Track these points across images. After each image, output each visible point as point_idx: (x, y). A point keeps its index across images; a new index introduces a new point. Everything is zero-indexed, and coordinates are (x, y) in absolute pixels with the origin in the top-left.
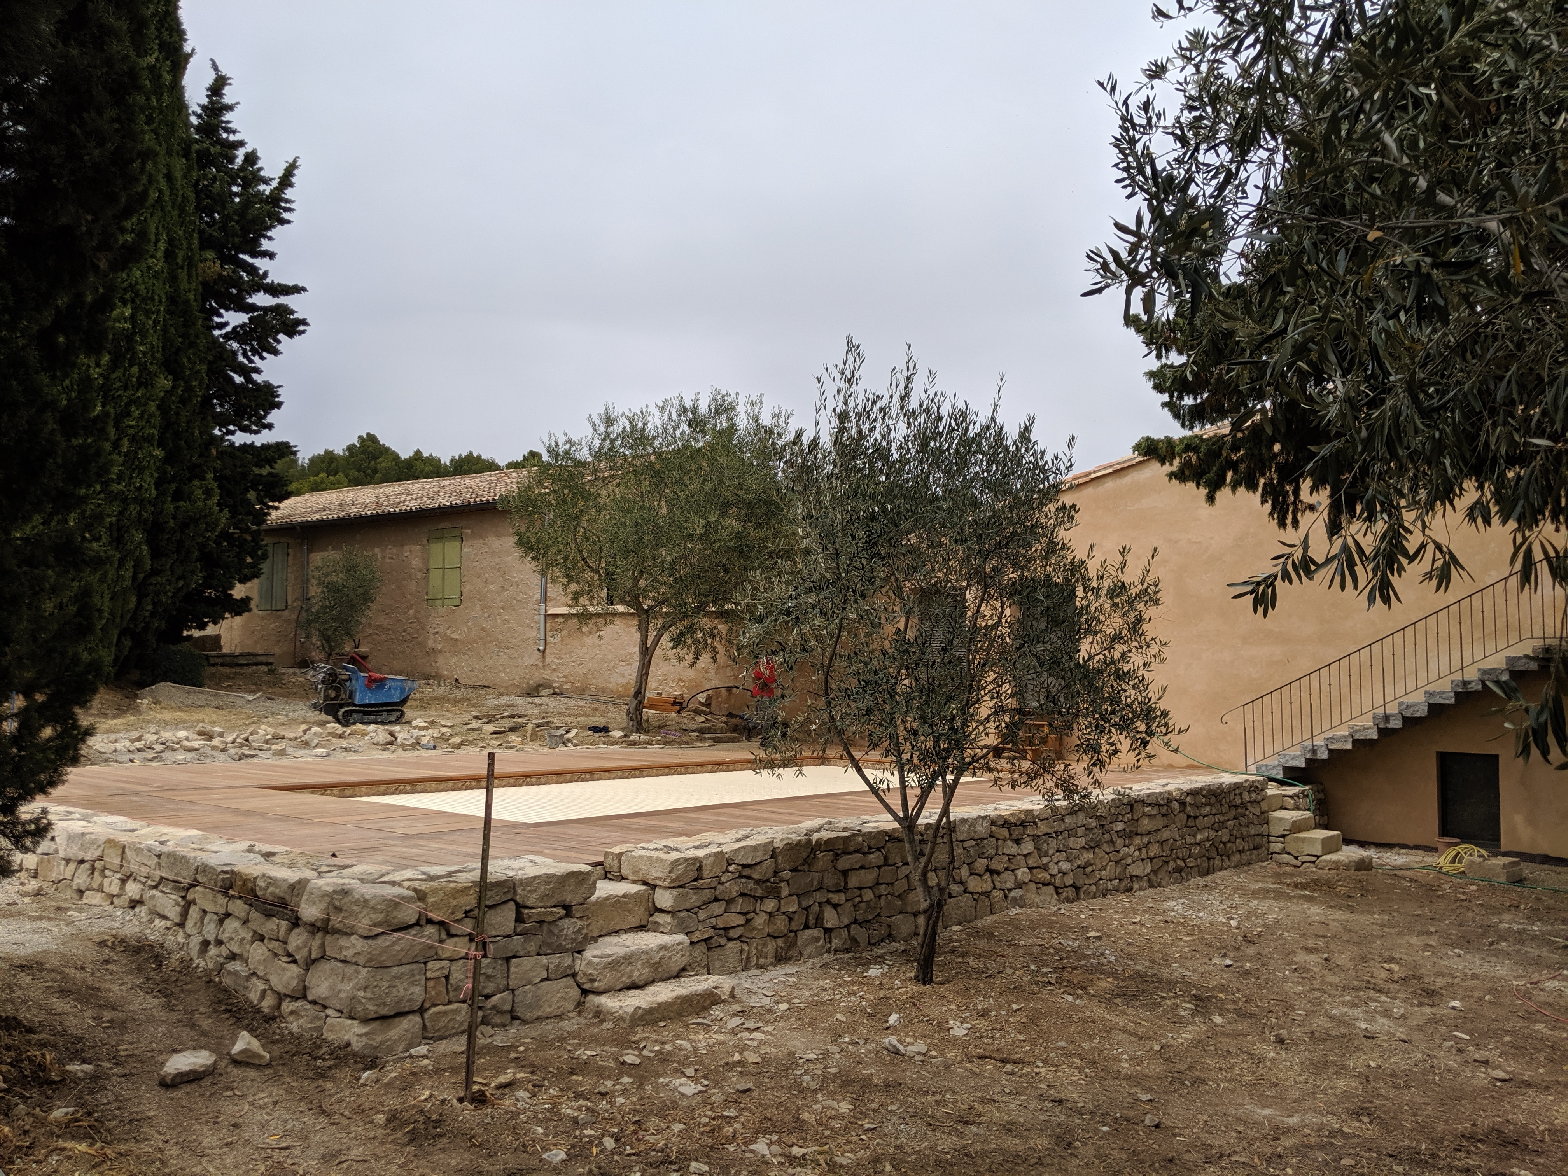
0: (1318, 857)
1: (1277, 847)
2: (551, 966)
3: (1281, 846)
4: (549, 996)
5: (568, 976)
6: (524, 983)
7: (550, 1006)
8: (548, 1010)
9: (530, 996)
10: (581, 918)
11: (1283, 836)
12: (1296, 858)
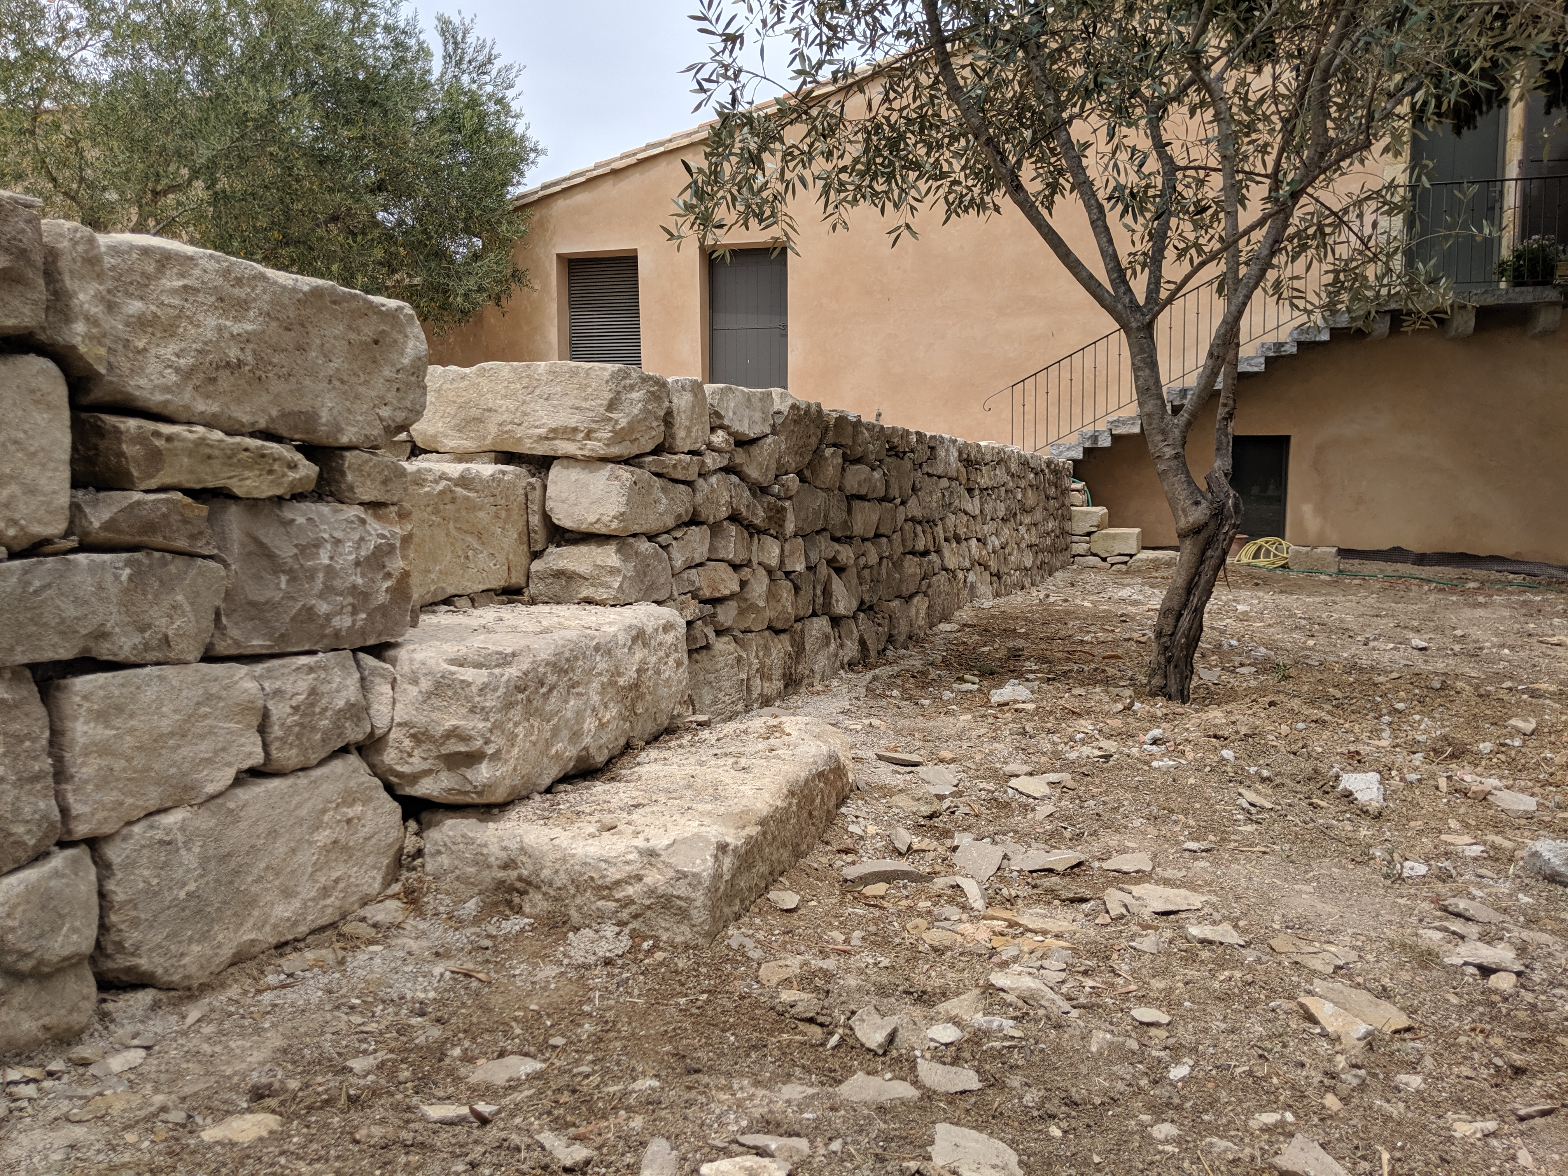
0: (1131, 556)
1: (1080, 548)
2: (279, 711)
3: (1086, 546)
4: (281, 848)
5: (344, 750)
6: (153, 798)
7: (288, 894)
8: (283, 911)
9: (189, 858)
10: (375, 506)
11: (1089, 534)
12: (1104, 560)
